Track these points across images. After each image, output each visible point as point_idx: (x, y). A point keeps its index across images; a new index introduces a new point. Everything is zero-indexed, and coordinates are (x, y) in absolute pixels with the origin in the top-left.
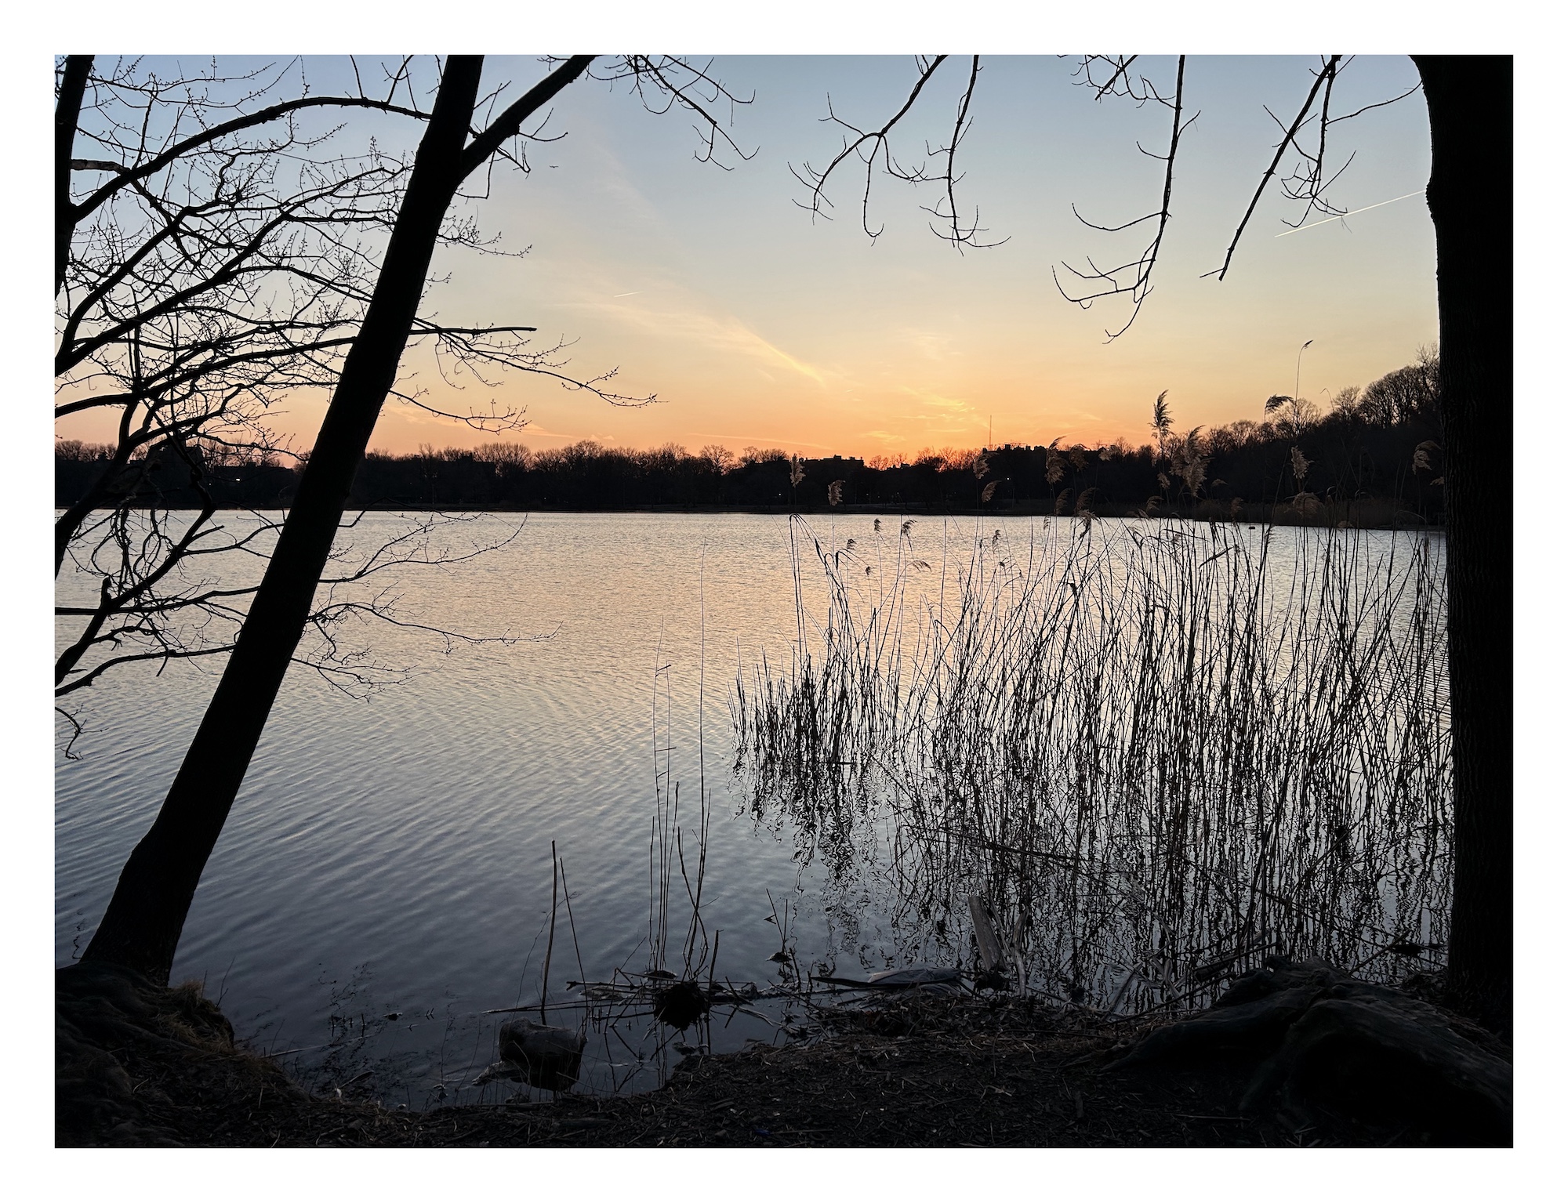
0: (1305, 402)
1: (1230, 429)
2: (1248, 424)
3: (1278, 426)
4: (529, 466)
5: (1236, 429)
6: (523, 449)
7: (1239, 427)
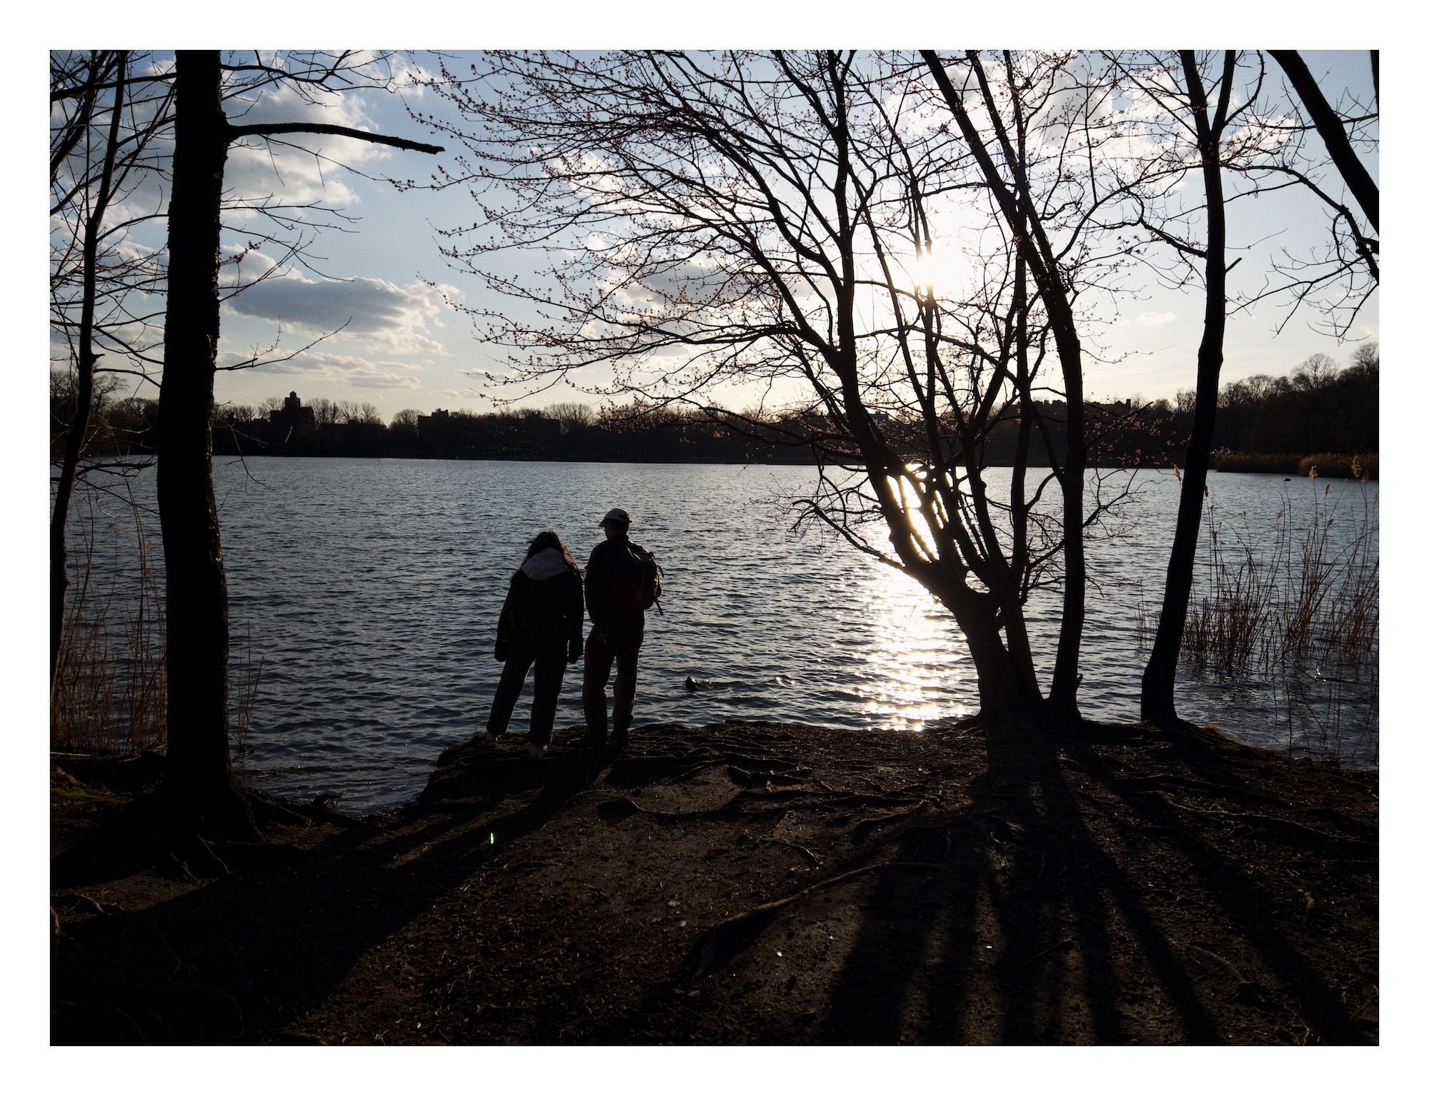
0: (1323, 356)
1: (1247, 383)
2: (1264, 378)
3: (1296, 380)
4: (591, 422)
5: (1252, 382)
6: (586, 408)
7: (1256, 382)
